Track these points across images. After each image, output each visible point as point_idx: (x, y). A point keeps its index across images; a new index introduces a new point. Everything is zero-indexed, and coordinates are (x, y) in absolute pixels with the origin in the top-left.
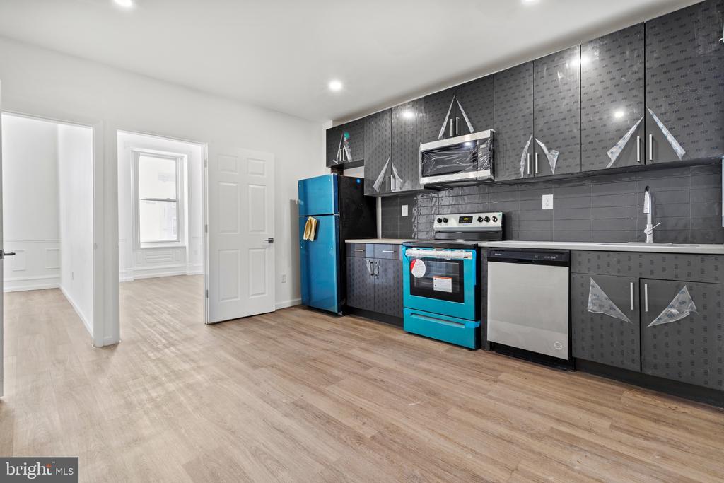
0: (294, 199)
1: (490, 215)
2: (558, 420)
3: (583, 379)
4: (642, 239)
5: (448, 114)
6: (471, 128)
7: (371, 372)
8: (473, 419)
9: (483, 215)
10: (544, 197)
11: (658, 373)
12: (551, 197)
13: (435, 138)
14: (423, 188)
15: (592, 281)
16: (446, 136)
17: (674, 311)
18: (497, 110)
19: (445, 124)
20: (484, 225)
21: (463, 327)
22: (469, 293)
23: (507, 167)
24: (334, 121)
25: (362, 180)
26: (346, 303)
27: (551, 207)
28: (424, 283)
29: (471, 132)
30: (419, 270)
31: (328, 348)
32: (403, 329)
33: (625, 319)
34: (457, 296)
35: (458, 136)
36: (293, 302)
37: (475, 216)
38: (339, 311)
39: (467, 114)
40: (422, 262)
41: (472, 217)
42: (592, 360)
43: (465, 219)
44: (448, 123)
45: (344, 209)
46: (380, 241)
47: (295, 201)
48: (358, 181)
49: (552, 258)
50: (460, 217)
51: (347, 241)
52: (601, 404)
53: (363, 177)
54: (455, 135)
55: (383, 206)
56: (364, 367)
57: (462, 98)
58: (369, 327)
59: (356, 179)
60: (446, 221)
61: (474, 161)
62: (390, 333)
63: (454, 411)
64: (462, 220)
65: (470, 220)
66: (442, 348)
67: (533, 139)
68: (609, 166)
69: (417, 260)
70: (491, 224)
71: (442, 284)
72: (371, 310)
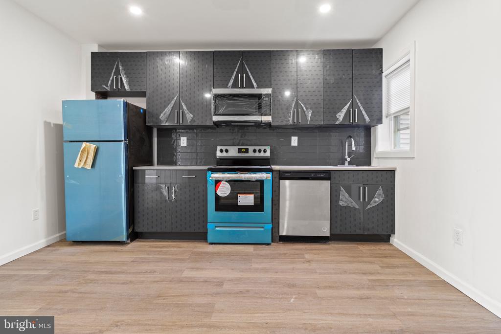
0: (48, 120)
1: (262, 148)
2: (363, 273)
3: (340, 245)
4: (343, 164)
5: (236, 70)
6: (255, 84)
7: (227, 287)
8: (334, 293)
9: (257, 148)
10: (292, 137)
11: (370, 233)
12: (296, 138)
13: (226, 86)
14: (213, 124)
15: (342, 188)
16: (235, 86)
17: (377, 199)
18: (273, 76)
19: (233, 77)
20: (257, 154)
21: (263, 229)
22: (268, 203)
23: (280, 116)
24: (100, 46)
25: (145, 111)
26: (133, 229)
27: (296, 144)
28: (230, 201)
29: (255, 87)
30: (224, 190)
31: (157, 279)
32: (207, 242)
33: (357, 207)
34: (258, 206)
35: (244, 88)
36: (47, 241)
37: (251, 149)
38: (127, 239)
39: (251, 73)
40: (227, 183)
41: (248, 149)
42: (341, 233)
43: (243, 150)
44: (237, 77)
45: (131, 136)
46: (156, 167)
47: (50, 123)
48: (142, 111)
49: (322, 175)
50: (239, 149)
51: (135, 168)
52: (362, 257)
53: (145, 108)
54: (242, 87)
55: (158, 137)
56: (216, 285)
57: (247, 61)
58: (173, 247)
59: (140, 108)
60: (227, 151)
61: (259, 109)
62: (196, 247)
63: (320, 292)
64: (240, 151)
65: (247, 151)
66: (250, 249)
67: (297, 100)
68: (337, 123)
69: (222, 182)
70: (262, 154)
71: (246, 199)
72: (168, 230)
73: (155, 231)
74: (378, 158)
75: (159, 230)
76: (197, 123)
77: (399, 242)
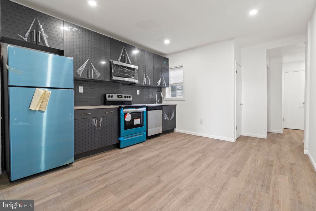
1: (129, 95)
5: (122, 52)
13: (117, 60)
14: (110, 81)
17: (173, 116)
19: (121, 56)
20: (126, 99)
21: (143, 135)
23: (139, 80)
28: (131, 123)
29: (130, 63)
30: (128, 118)
33: (168, 119)
34: (142, 124)
37: (123, 96)
39: (129, 56)
40: (130, 114)
49: (160, 108)
50: (118, 95)
54: (125, 63)
60: (112, 97)
64: (118, 97)
65: (121, 97)
67: (145, 74)
68: (158, 86)
69: (128, 114)
70: (128, 99)
71: (137, 122)
72: (96, 148)
73: (88, 151)
74: (166, 100)
75: (90, 149)
76: (101, 79)
77: (178, 130)
